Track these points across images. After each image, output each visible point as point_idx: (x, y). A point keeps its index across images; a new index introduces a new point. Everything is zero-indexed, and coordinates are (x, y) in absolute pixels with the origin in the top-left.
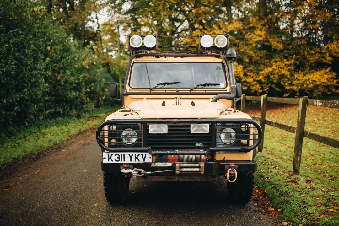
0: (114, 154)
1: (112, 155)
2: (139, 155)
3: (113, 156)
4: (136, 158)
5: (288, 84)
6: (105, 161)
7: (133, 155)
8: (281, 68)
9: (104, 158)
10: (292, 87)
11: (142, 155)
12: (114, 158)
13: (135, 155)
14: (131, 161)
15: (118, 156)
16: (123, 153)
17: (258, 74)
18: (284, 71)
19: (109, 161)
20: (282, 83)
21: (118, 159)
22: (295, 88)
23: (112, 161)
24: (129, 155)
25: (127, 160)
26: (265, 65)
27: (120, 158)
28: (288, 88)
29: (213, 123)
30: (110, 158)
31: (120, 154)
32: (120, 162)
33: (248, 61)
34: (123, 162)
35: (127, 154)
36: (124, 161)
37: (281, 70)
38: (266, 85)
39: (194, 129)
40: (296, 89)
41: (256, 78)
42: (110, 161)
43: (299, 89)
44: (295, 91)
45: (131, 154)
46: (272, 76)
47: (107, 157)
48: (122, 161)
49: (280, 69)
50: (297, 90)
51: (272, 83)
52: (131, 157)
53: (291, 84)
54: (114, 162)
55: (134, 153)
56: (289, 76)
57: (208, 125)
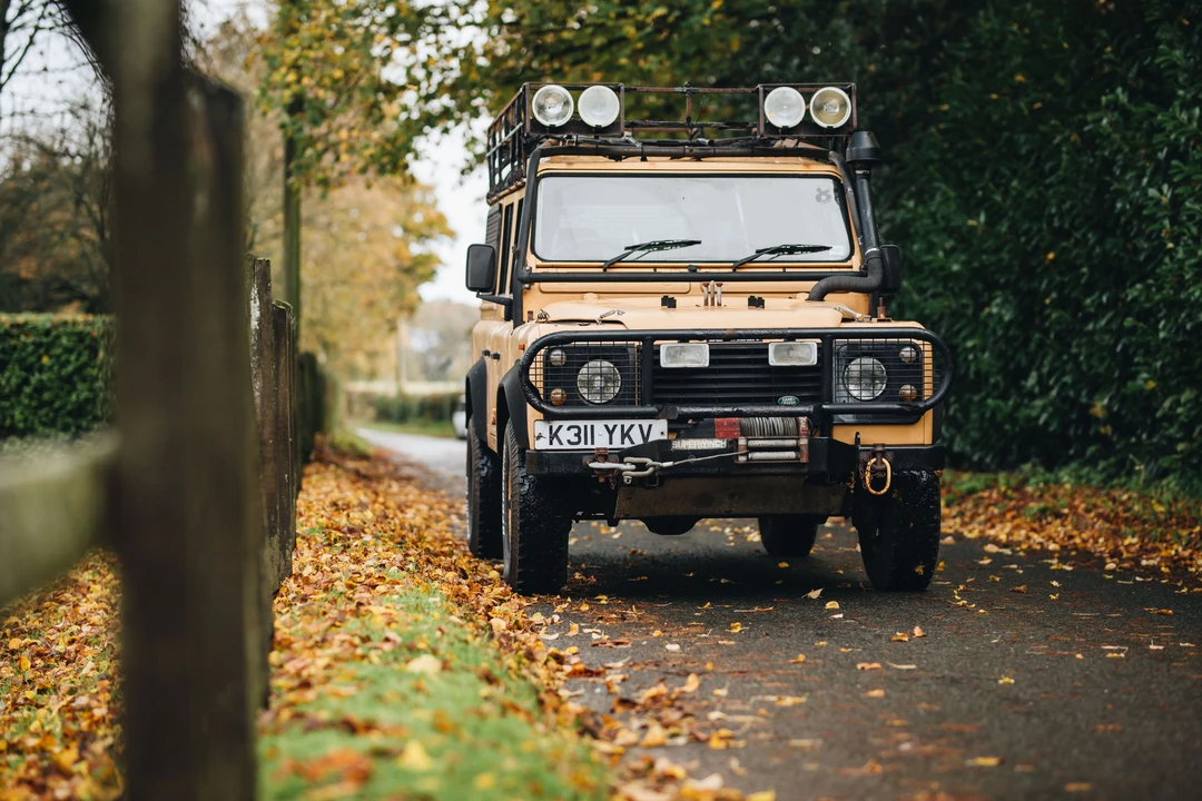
0: (566, 424)
1: (560, 427)
2: (632, 426)
3: (564, 429)
4: (625, 435)
6: (542, 445)
7: (615, 426)
9: (540, 437)
11: (640, 426)
12: (567, 435)
13: (623, 426)
14: (611, 443)
15: (576, 431)
16: (589, 423)
19: (551, 443)
21: (576, 439)
23: (561, 444)
24: (606, 426)
25: (601, 441)
27: (582, 435)
29: (826, 339)
30: (554, 436)
31: (581, 424)
32: (582, 446)
34: (589, 446)
35: (599, 425)
36: (593, 443)
39: (779, 355)
42: (556, 445)
45: (611, 424)
47: (546, 434)
48: (586, 443)
52: (611, 433)
54: (566, 446)
55: (619, 423)
57: (814, 343)
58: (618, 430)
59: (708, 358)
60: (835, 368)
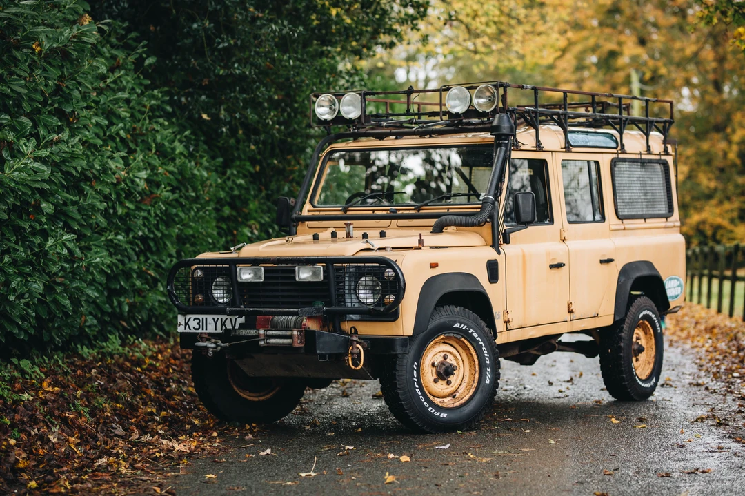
0: (193, 317)
1: (190, 318)
2: (227, 319)
3: (192, 320)
4: (223, 324)
6: (181, 329)
7: (218, 319)
9: (180, 324)
11: (231, 319)
12: (193, 324)
13: (222, 319)
14: (216, 329)
15: (197, 321)
16: (204, 316)
19: (185, 329)
21: (197, 327)
23: (190, 329)
24: (213, 319)
25: (211, 329)
27: (201, 324)
29: (329, 262)
30: (187, 324)
31: (200, 317)
32: (200, 331)
34: (204, 331)
35: (210, 318)
36: (206, 329)
39: (304, 275)
42: (188, 330)
45: (216, 317)
47: (183, 323)
48: (203, 329)
52: (216, 323)
54: (193, 331)
55: (220, 316)
58: (220, 320)
59: (263, 276)
60: (347, 283)
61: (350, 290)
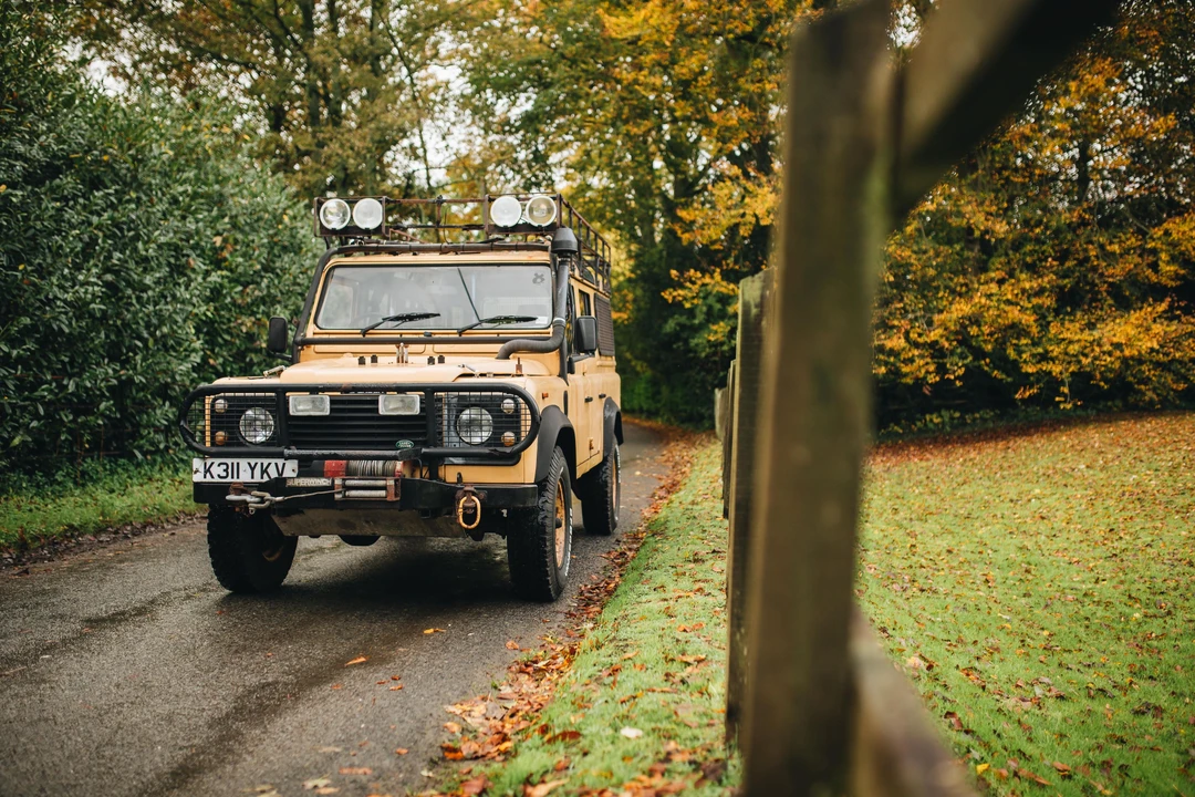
0: (217, 461)
1: (212, 464)
2: (269, 464)
3: (215, 466)
4: (264, 471)
5: (1033, 356)
6: (198, 478)
7: (256, 464)
8: (1008, 302)
9: (196, 472)
10: (1045, 367)
11: (276, 464)
12: (217, 470)
13: (262, 464)
14: (253, 477)
15: (225, 467)
16: (235, 461)
17: (930, 323)
18: (1014, 314)
19: (205, 477)
20: (1011, 353)
21: (224, 474)
22: (1056, 369)
23: (213, 477)
24: (249, 464)
25: (245, 477)
26: (953, 292)
27: (230, 470)
28: (1030, 369)
29: (429, 392)
30: (207, 471)
31: (229, 461)
32: (229, 480)
33: (892, 279)
34: (235, 480)
35: (243, 463)
36: (238, 478)
37: (1007, 308)
38: (956, 359)
39: (388, 406)
40: (1061, 373)
41: (920, 335)
42: (209, 479)
43: (1073, 373)
44: (1055, 378)
45: (253, 461)
46: (973, 331)
47: (202, 469)
48: (233, 477)
49: (1002, 306)
50: (1065, 375)
51: (979, 354)
52: (253, 469)
53: (1044, 357)
54: (217, 480)
55: (259, 461)
56: (1035, 330)
57: (416, 396)
58: (259, 466)
59: (328, 407)
60: (445, 417)
61: (449, 427)
